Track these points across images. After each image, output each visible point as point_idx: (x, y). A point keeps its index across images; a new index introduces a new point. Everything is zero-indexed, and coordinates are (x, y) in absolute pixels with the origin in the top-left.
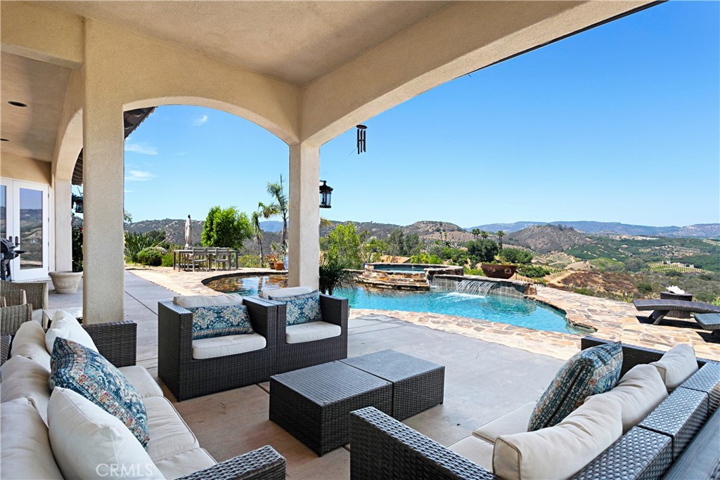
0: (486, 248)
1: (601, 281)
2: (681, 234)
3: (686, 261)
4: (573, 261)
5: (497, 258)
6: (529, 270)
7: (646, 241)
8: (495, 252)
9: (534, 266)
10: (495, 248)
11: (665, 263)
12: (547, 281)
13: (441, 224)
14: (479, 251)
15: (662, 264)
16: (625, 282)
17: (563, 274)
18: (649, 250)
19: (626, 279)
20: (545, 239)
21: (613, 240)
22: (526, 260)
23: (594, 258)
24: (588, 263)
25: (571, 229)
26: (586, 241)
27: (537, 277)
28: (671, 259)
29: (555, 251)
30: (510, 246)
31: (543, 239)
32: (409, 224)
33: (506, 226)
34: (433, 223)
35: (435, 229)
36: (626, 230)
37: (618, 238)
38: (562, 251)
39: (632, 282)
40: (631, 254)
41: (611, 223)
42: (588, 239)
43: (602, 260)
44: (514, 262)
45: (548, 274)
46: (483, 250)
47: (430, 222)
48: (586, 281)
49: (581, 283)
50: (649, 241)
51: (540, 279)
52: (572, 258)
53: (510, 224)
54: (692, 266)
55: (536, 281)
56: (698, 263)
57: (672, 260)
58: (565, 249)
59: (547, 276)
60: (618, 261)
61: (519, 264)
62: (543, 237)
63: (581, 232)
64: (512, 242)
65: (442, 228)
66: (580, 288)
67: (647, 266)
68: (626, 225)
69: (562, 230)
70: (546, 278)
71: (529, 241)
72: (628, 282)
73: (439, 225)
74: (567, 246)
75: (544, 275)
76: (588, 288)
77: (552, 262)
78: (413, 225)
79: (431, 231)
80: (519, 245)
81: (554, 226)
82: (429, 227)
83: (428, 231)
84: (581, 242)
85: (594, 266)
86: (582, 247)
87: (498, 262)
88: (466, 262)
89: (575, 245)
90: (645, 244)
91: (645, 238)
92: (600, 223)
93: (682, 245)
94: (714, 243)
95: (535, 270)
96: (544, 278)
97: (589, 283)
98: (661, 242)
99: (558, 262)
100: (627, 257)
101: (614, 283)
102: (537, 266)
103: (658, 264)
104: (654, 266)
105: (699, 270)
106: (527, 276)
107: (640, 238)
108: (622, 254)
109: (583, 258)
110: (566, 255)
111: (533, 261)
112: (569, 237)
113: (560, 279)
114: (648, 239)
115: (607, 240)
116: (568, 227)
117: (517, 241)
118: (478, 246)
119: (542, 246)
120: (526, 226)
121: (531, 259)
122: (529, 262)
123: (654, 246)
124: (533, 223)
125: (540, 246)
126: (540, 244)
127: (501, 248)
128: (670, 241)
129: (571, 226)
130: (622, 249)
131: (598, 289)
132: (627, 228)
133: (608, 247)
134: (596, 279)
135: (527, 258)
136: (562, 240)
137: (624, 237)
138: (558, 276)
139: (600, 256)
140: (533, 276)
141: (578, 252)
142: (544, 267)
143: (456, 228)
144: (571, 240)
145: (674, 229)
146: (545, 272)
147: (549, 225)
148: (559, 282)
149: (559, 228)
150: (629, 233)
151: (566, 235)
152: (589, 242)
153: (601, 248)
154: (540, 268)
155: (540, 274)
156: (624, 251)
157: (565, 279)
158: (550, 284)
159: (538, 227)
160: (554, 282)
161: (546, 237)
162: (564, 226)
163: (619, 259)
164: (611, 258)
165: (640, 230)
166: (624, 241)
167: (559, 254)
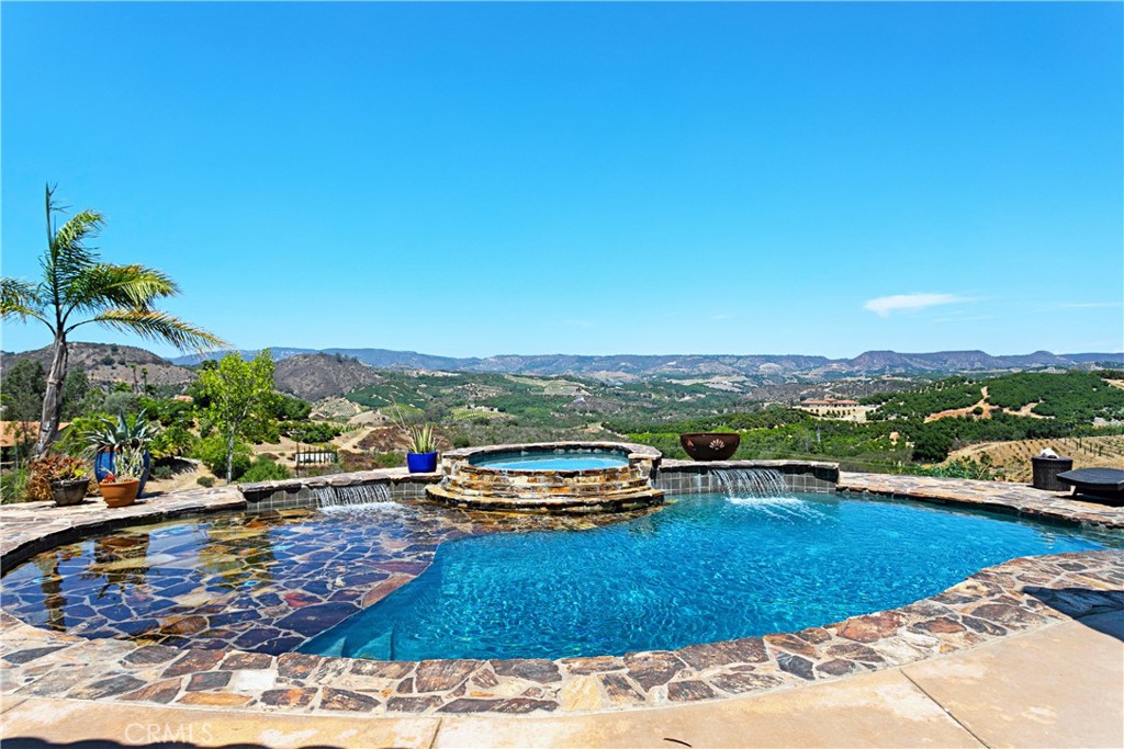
2: (482, 368)
3: (489, 403)
4: (358, 410)
6: (309, 430)
7: (446, 377)
9: (315, 423)
11: (469, 408)
12: (337, 447)
13: (115, 349)
15: (465, 408)
17: (360, 433)
18: (451, 390)
20: (317, 377)
21: (409, 378)
22: (301, 413)
23: (386, 405)
24: (378, 413)
25: (355, 361)
26: (375, 379)
27: (321, 441)
28: (475, 402)
29: (331, 396)
31: (313, 378)
34: (95, 346)
35: (99, 358)
36: (424, 363)
37: (414, 374)
38: (342, 396)
39: (447, 437)
40: (431, 397)
41: (405, 353)
42: (377, 376)
43: (397, 407)
44: (281, 419)
45: (338, 435)
47: (87, 345)
48: (392, 441)
49: (387, 444)
50: (451, 379)
51: (326, 444)
52: (357, 408)
54: (496, 410)
55: (323, 448)
56: (501, 405)
57: (477, 403)
58: (345, 392)
59: (336, 438)
60: (417, 407)
61: (291, 422)
62: (313, 374)
63: (367, 365)
65: (116, 358)
66: (385, 453)
67: (450, 413)
68: (423, 355)
69: (340, 362)
70: (336, 441)
71: (290, 381)
72: (443, 437)
73: (109, 352)
74: (349, 388)
75: (331, 438)
76: (396, 451)
79: (89, 362)
81: (330, 356)
82: (84, 355)
84: (369, 381)
85: (387, 418)
86: (370, 388)
88: (192, 425)
89: (360, 385)
90: (447, 381)
91: (445, 374)
92: (391, 352)
93: (485, 383)
94: (514, 379)
95: (317, 429)
96: (332, 441)
97: (396, 444)
98: (464, 379)
99: (336, 414)
100: (426, 401)
102: (321, 423)
103: (461, 410)
104: (457, 411)
105: (503, 415)
106: (306, 441)
107: (440, 374)
108: (421, 397)
109: (370, 404)
110: (347, 402)
111: (311, 416)
112: (352, 374)
113: (355, 441)
114: (450, 375)
115: (402, 377)
116: (351, 356)
119: (312, 389)
120: (282, 356)
121: (309, 411)
122: (305, 417)
123: (456, 384)
124: (294, 349)
125: (308, 389)
126: (308, 385)
128: (473, 377)
130: (421, 389)
133: (404, 387)
134: (403, 437)
135: (303, 411)
136: (342, 378)
137: (422, 372)
138: (353, 437)
139: (393, 402)
140: (315, 440)
141: (365, 396)
142: (330, 424)
143: (150, 358)
144: (354, 378)
145: (475, 361)
146: (333, 431)
147: (322, 354)
148: (355, 447)
149: (337, 359)
150: (427, 367)
151: (347, 370)
152: (379, 380)
153: (395, 389)
154: (325, 425)
155: (326, 435)
156: (422, 393)
157: (364, 440)
158: (343, 452)
159: (305, 357)
160: (347, 447)
161: (317, 374)
162: (343, 356)
163: (418, 405)
164: (408, 403)
165: (439, 363)
166: (422, 378)
167: (338, 400)
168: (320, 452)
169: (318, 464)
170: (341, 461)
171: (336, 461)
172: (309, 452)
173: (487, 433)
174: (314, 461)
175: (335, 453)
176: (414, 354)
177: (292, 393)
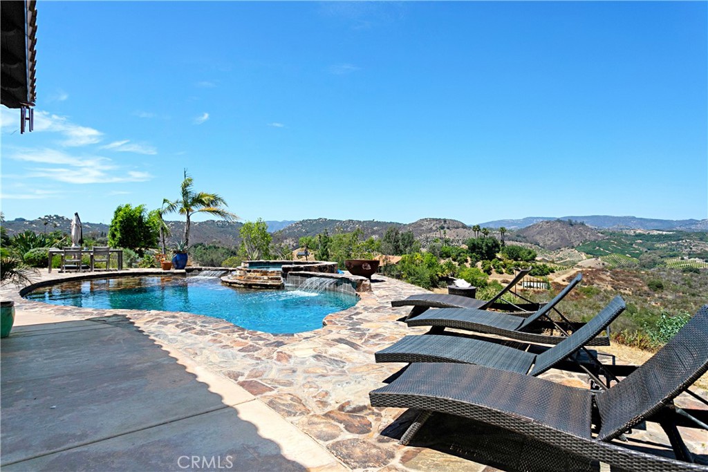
0: (487, 245)
1: (609, 279)
2: (699, 227)
3: (704, 256)
4: (584, 258)
5: (499, 255)
6: (533, 268)
7: (662, 235)
8: (497, 249)
9: (538, 263)
10: (497, 246)
11: (683, 259)
12: (551, 280)
13: (445, 221)
14: (479, 248)
15: (678, 259)
16: (635, 279)
17: (569, 272)
18: (665, 245)
19: (636, 276)
20: (555, 235)
21: (626, 235)
22: (529, 257)
23: (607, 254)
24: (599, 259)
25: (582, 224)
26: (598, 236)
27: (541, 275)
28: (689, 254)
29: (565, 247)
30: (515, 243)
31: (552, 236)
32: (411, 222)
33: (513, 223)
34: (437, 220)
35: (438, 226)
36: (641, 224)
37: (632, 233)
38: (573, 247)
39: (642, 279)
40: (646, 250)
41: (625, 218)
42: (600, 235)
43: (615, 256)
44: (516, 260)
45: (553, 272)
46: (484, 248)
47: (434, 219)
48: (592, 279)
49: (588, 281)
50: (666, 236)
51: (544, 277)
52: (583, 256)
53: (518, 220)
55: (539, 279)
57: (690, 255)
58: (575, 244)
59: (551, 274)
60: (632, 257)
61: (521, 262)
62: (553, 233)
63: (593, 227)
64: (519, 239)
65: (446, 226)
66: (586, 287)
67: (663, 263)
68: (641, 219)
69: (572, 225)
70: (551, 276)
71: (537, 238)
72: (638, 280)
73: (443, 223)
74: (579, 242)
75: (548, 274)
76: (595, 286)
77: (562, 259)
78: (416, 223)
79: (434, 228)
80: (527, 242)
81: (564, 222)
82: (432, 224)
83: (431, 229)
84: (593, 238)
85: (606, 263)
86: (594, 243)
87: (500, 260)
88: (466, 261)
89: (586, 240)
90: (660, 238)
91: (660, 232)
92: (614, 217)
93: (701, 239)
95: (538, 267)
96: (548, 276)
97: (596, 281)
98: (678, 236)
99: (568, 259)
100: (641, 253)
101: (623, 280)
102: (541, 264)
103: (674, 260)
104: (670, 262)
106: (530, 274)
107: (656, 233)
108: (636, 249)
109: (592, 253)
110: (577, 252)
111: (537, 258)
112: (580, 233)
113: (565, 277)
114: (664, 233)
115: (621, 235)
116: (579, 221)
117: (524, 237)
118: (478, 244)
119: (552, 243)
120: (534, 222)
121: (535, 256)
122: (533, 259)
123: (671, 240)
124: (541, 218)
125: (549, 243)
126: (550, 240)
127: (503, 245)
128: (688, 235)
129: (582, 221)
130: (636, 244)
131: (606, 287)
132: (642, 222)
133: (622, 242)
134: (604, 277)
135: (531, 255)
136: (573, 235)
137: (638, 232)
138: (563, 274)
139: (612, 252)
140: (536, 274)
141: (590, 248)
142: (548, 265)
143: (461, 226)
144: (582, 235)
145: (692, 222)
146: (549, 270)
147: (559, 221)
148: (564, 281)
149: (570, 223)
150: (644, 227)
151: (577, 230)
152: (601, 237)
153: (613, 243)
154: (544, 265)
155: (544, 272)
156: (637, 246)
157: (571, 277)
158: (554, 283)
159: (547, 223)
160: (559, 280)
161: (555, 233)
162: (574, 221)
163: (633, 255)
164: (625, 254)
165: (656, 224)
166: (639, 236)
167: (569, 250)
168: (538, 282)
169: (536, 289)
170: (552, 289)
171: (549, 288)
172: (531, 281)
173: (683, 279)
174: (533, 287)
175: (548, 283)
176: (634, 218)
177: (539, 245)
